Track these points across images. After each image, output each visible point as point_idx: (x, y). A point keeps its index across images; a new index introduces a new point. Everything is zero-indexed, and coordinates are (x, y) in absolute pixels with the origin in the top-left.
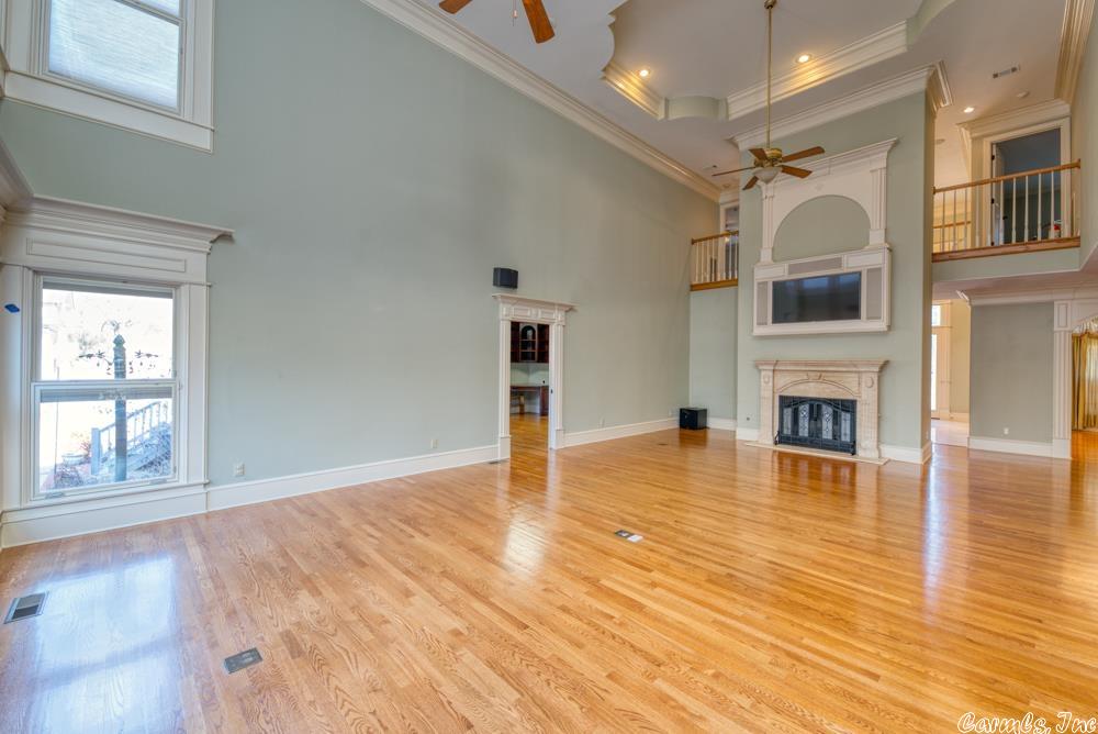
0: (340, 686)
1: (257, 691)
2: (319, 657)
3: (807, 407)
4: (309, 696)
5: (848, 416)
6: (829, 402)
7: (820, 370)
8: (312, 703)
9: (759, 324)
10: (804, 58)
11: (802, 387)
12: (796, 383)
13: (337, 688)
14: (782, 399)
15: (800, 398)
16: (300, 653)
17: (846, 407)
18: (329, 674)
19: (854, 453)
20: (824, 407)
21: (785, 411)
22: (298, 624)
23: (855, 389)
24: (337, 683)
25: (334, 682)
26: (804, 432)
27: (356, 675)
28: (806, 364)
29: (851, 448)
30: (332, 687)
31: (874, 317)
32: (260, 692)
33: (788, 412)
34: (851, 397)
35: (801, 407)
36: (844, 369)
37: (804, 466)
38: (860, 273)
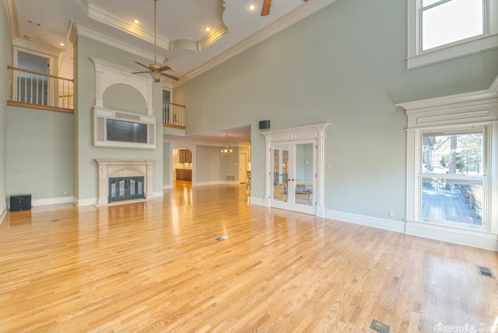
0: (361, 289)
1: (386, 311)
2: (355, 301)
3: (123, 181)
4: (373, 294)
5: (141, 183)
6: (133, 178)
7: (130, 164)
8: (374, 293)
9: (99, 140)
10: (137, 22)
11: (121, 172)
12: (118, 171)
13: (363, 289)
14: (110, 179)
15: (121, 178)
16: (358, 308)
17: (140, 179)
18: (359, 294)
19: (145, 198)
20: (131, 181)
21: (112, 185)
22: (342, 320)
23: (144, 171)
24: (361, 290)
25: (361, 291)
26: (122, 194)
27: (354, 287)
28: (125, 162)
29: (143, 196)
30: (363, 291)
31: (152, 143)
32: (385, 309)
33: (114, 185)
34: (142, 175)
35: (121, 182)
36: (141, 164)
37: (122, 210)
38: (147, 125)
